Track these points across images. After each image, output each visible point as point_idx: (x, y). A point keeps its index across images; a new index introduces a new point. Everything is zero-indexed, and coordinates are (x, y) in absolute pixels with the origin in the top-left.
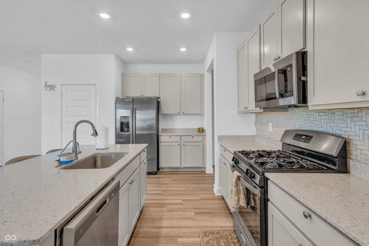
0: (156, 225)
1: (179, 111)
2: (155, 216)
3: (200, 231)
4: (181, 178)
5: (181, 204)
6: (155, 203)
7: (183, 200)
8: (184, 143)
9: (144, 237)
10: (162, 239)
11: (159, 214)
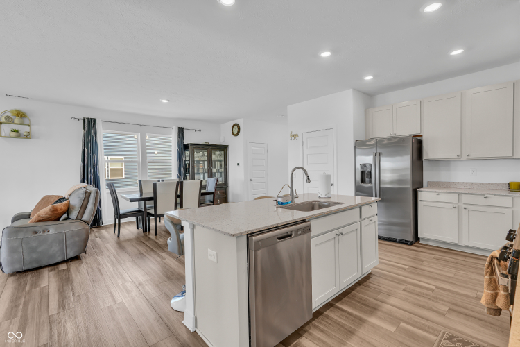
0: (380, 297)
1: (459, 154)
2: (383, 289)
3: (443, 330)
4: (453, 260)
5: (432, 290)
6: (389, 276)
7: (438, 287)
8: (465, 206)
9: (358, 302)
10: (379, 313)
11: (390, 288)
